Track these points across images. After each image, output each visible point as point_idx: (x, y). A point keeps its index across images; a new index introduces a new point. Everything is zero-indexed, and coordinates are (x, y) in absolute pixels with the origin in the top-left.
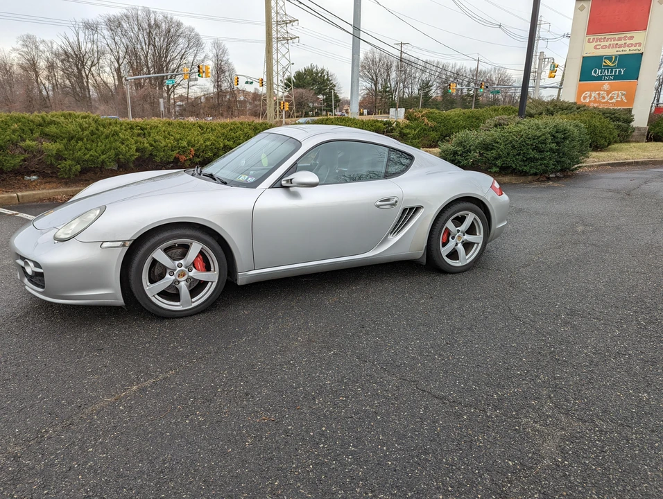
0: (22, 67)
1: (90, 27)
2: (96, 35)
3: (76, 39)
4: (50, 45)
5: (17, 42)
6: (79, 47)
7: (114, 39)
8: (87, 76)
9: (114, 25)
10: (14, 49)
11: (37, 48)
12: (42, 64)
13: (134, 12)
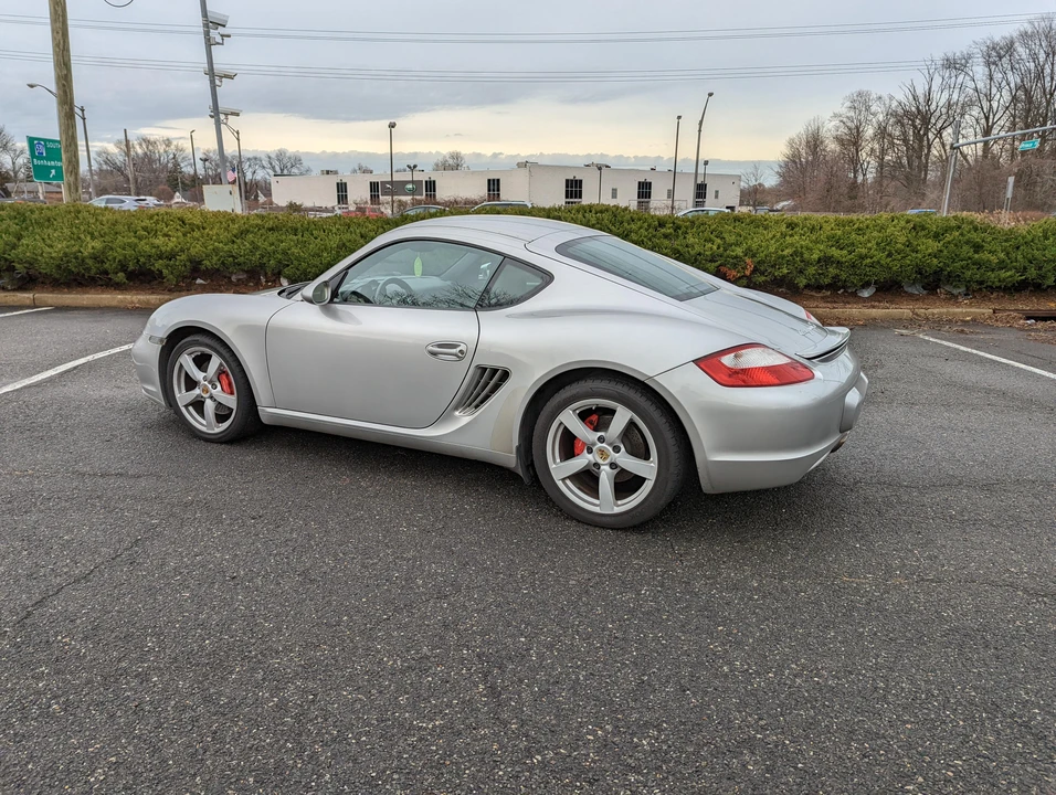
0: (839, 140)
1: (954, 65)
2: (961, 77)
3: (927, 88)
4: (887, 102)
5: (843, 104)
6: (928, 101)
7: (991, 79)
8: (929, 146)
9: (998, 54)
10: (835, 116)
11: (868, 109)
12: (869, 132)
13: (1043, 24)
